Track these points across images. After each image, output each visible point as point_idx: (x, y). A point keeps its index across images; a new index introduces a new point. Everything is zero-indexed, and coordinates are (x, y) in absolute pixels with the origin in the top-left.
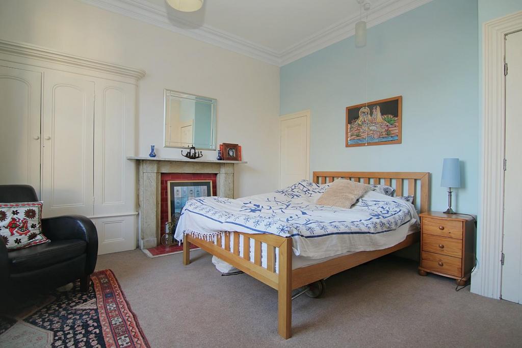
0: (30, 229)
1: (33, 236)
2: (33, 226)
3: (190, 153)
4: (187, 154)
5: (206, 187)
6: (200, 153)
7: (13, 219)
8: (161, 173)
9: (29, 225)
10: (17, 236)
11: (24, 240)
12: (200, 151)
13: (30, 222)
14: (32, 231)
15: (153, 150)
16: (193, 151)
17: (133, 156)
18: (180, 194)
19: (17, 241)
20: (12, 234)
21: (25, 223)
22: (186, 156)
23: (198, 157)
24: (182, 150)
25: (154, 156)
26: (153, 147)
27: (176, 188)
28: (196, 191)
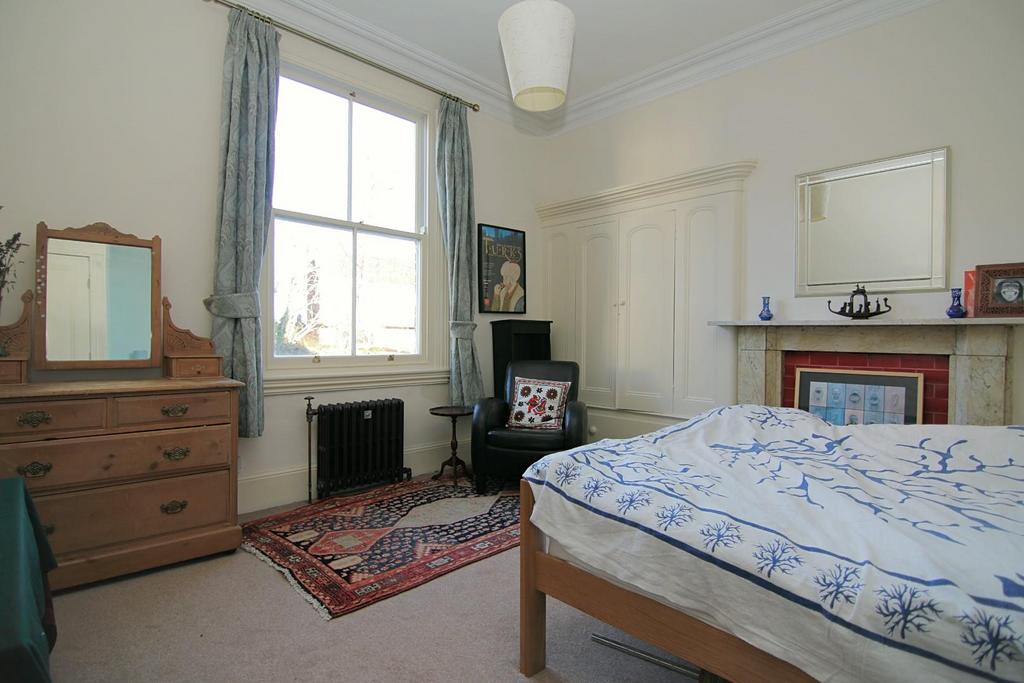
0: (547, 410)
1: (548, 418)
2: (551, 408)
3: (851, 304)
4: (843, 309)
5: (904, 389)
6: (882, 303)
7: (535, 397)
8: (783, 351)
9: (547, 406)
10: (532, 415)
11: (538, 420)
12: (881, 298)
13: (549, 403)
14: (548, 412)
15: (766, 304)
16: (859, 300)
17: (731, 320)
18: (824, 398)
19: (531, 420)
20: (529, 412)
21: (544, 402)
22: (842, 312)
23: (878, 312)
24: (830, 299)
25: (769, 318)
26: (766, 302)
27: (814, 385)
28: (868, 397)
